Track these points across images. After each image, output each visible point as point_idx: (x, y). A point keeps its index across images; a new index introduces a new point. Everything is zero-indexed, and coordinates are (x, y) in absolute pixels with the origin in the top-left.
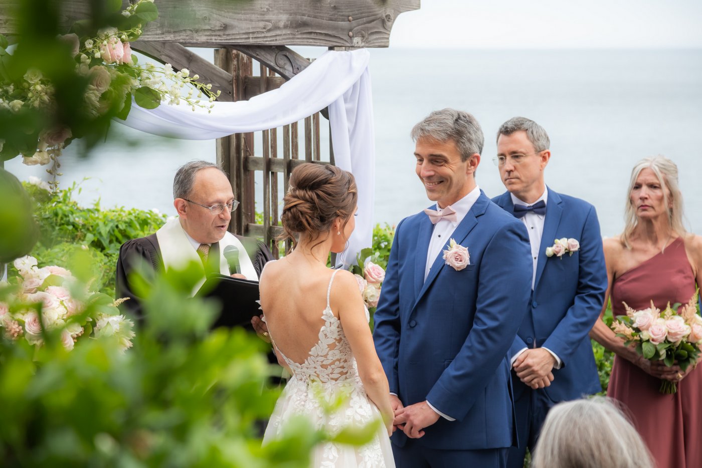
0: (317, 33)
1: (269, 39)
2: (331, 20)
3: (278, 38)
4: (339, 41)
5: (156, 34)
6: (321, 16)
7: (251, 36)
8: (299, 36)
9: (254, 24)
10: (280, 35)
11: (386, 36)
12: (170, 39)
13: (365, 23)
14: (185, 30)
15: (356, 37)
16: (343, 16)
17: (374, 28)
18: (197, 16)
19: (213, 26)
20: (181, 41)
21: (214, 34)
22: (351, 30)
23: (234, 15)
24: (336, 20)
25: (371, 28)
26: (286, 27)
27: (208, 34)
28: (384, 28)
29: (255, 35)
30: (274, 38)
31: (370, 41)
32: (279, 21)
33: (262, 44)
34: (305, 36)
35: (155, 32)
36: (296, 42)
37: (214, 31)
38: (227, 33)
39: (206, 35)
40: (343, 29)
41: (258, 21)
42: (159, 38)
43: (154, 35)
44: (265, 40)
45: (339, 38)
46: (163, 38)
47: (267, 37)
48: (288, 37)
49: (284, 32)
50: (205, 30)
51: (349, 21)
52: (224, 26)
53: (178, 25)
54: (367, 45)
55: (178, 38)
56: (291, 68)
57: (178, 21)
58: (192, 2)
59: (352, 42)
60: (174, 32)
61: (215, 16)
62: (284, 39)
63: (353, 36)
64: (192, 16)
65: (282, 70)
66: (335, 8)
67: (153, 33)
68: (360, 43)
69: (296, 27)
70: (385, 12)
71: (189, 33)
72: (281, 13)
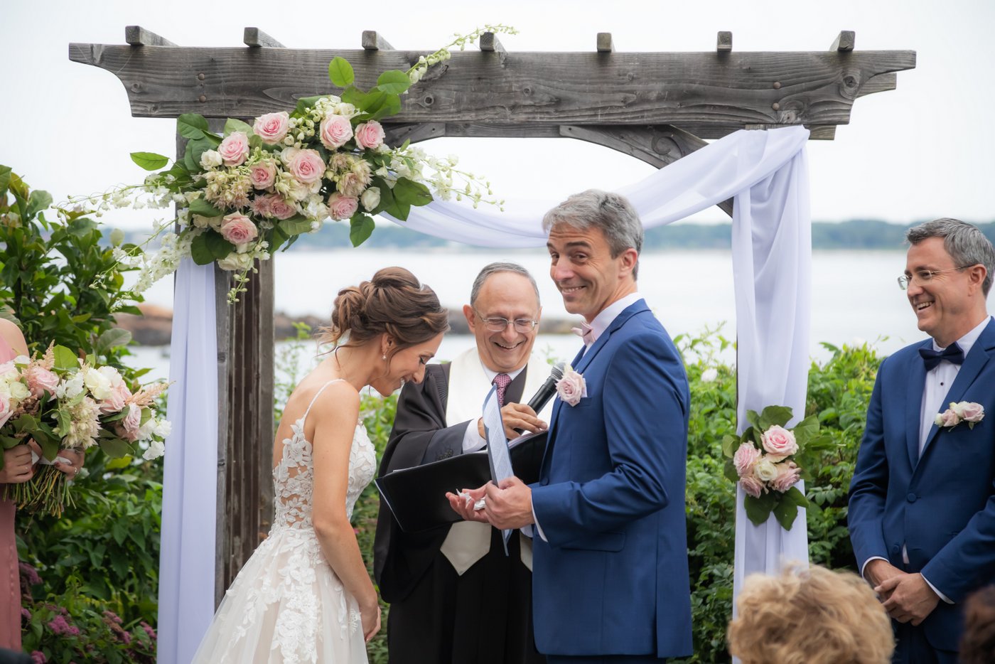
0: (714, 106)
1: (629, 116)
2: (742, 87)
3: (646, 114)
4: (749, 115)
5: (450, 113)
6: (723, 83)
7: (600, 112)
8: (684, 111)
9: (606, 97)
10: (651, 110)
11: (845, 108)
12: (470, 119)
13: (805, 90)
14: (493, 107)
15: (786, 110)
16: (763, 81)
17: (822, 96)
18: (513, 89)
19: (537, 101)
20: (487, 121)
21: (539, 111)
22: (777, 101)
23: (572, 85)
24: (750, 87)
25: (815, 97)
26: (660, 99)
27: (530, 111)
28: (840, 95)
29: (607, 112)
30: (639, 115)
31: (813, 115)
32: (650, 91)
33: (618, 122)
34: (693, 111)
35: (448, 110)
36: (676, 119)
37: (540, 107)
38: (561, 109)
39: (526, 113)
40: (762, 100)
41: (614, 92)
42: (453, 118)
43: (446, 113)
44: (623, 117)
45: (755, 112)
46: (459, 117)
47: (627, 113)
48: (662, 112)
49: (657, 106)
50: (525, 106)
51: (775, 87)
52: (556, 100)
53: (483, 101)
54: (806, 121)
55: (483, 117)
56: (678, 155)
57: (483, 95)
58: (507, 70)
59: (778, 118)
60: (477, 110)
61: (542, 87)
62: (656, 115)
63: (781, 109)
64: (507, 89)
65: (662, 158)
66: (749, 71)
67: (444, 111)
68: (793, 119)
69: (677, 100)
70: (844, 73)
71: (499, 110)
72: (653, 81)
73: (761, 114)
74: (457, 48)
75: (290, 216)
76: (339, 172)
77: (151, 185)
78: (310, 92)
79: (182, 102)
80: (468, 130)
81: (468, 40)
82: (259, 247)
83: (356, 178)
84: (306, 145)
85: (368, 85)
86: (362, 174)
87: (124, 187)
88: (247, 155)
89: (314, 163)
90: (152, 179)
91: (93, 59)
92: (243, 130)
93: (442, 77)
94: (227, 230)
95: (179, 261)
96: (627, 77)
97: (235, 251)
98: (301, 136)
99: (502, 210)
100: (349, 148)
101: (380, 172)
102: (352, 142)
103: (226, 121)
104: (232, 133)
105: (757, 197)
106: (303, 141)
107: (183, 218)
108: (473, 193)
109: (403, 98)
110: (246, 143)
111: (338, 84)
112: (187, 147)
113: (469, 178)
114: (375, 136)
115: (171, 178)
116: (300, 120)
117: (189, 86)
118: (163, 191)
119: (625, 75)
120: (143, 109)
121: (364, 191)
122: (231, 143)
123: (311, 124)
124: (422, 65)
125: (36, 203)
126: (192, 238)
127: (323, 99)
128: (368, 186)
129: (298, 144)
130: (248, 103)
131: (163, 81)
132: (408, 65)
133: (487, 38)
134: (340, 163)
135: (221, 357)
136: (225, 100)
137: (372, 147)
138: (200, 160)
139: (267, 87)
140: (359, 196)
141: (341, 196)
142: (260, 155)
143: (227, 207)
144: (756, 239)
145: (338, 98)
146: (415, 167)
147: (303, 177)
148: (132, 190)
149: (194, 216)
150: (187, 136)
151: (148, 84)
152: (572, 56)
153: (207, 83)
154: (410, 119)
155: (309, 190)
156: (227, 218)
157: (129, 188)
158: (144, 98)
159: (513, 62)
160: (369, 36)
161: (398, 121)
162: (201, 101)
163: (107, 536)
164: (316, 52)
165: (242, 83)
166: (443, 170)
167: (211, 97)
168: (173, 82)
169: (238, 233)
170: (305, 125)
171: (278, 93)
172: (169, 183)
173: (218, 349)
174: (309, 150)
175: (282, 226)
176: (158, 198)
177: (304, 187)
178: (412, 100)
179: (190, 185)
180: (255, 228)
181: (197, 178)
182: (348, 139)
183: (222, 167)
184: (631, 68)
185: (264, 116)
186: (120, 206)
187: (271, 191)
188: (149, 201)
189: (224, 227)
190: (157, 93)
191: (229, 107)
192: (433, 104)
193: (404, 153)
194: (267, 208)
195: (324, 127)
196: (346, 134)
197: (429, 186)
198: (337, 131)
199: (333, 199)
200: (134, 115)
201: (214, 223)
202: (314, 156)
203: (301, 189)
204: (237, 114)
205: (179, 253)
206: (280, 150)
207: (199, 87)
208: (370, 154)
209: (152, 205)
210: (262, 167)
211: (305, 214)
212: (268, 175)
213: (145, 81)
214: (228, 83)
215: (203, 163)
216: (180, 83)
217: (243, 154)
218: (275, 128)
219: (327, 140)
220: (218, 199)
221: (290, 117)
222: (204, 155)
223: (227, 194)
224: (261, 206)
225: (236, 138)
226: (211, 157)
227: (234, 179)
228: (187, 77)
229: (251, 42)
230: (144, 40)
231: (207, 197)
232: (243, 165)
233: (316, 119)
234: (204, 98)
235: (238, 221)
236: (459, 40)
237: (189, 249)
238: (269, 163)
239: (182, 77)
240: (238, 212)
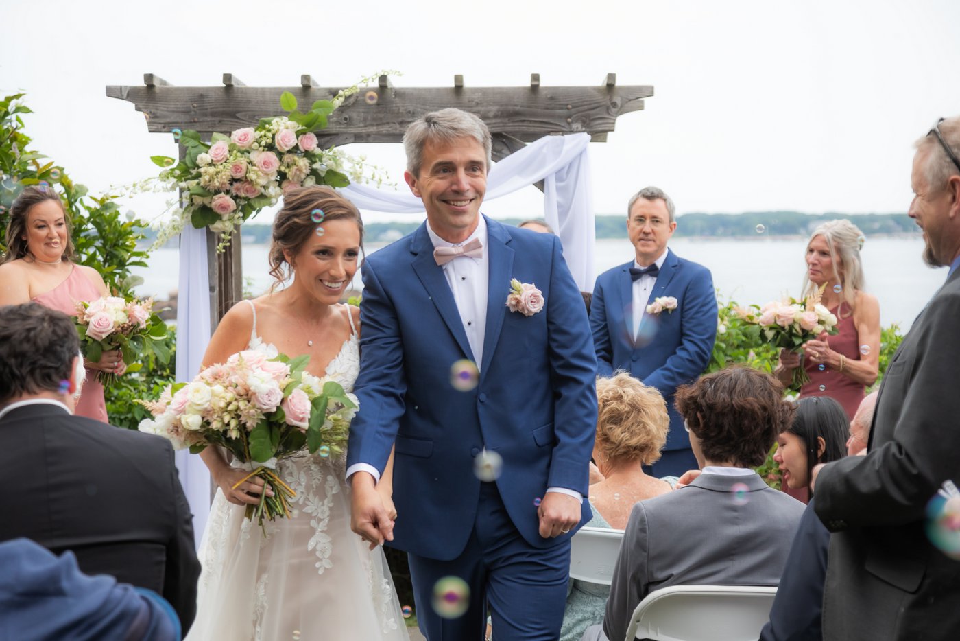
0: (531, 121)
2: (547, 109)
4: (555, 127)
5: (359, 127)
6: (535, 106)
8: (511, 124)
11: (612, 121)
12: (372, 131)
13: (587, 110)
14: (388, 123)
15: (575, 123)
16: (560, 105)
17: (598, 114)
18: (401, 111)
20: (384, 132)
22: (569, 117)
24: (552, 109)
25: (594, 115)
26: (495, 117)
28: (608, 114)
31: (592, 126)
32: (489, 112)
34: (516, 124)
35: (358, 125)
36: (506, 129)
40: (560, 117)
42: (360, 130)
45: (556, 125)
46: (364, 130)
48: (497, 125)
49: (494, 121)
51: (568, 109)
53: (381, 119)
54: (588, 130)
55: (381, 129)
56: (508, 152)
57: (381, 115)
58: (397, 99)
59: (571, 128)
60: (377, 125)
61: (419, 110)
62: (494, 127)
63: (572, 122)
64: (396, 111)
65: (498, 154)
66: (552, 98)
67: (356, 126)
68: (580, 128)
69: (507, 117)
70: (611, 99)
71: (391, 125)
72: (491, 105)
73: (559, 125)
74: (363, 85)
75: (256, 196)
76: (288, 166)
77: (164, 177)
78: (267, 115)
79: (182, 123)
80: (370, 139)
81: (371, 80)
82: (236, 216)
83: (300, 170)
84: (266, 149)
85: (305, 110)
86: (304, 167)
87: (147, 179)
88: (229, 156)
89: (272, 161)
90: (165, 173)
91: (122, 95)
92: (224, 140)
93: (354, 104)
94: (216, 205)
95: (184, 227)
96: (474, 103)
97: (221, 219)
98: (263, 143)
99: (396, 189)
100: (295, 150)
101: (315, 166)
102: (296, 147)
103: (212, 135)
104: (217, 142)
105: (559, 179)
106: (265, 147)
107: (186, 198)
108: (377, 178)
109: (329, 117)
110: (227, 149)
111: (287, 110)
112: (187, 152)
113: (374, 169)
114: (311, 143)
115: (178, 172)
116: (263, 133)
117: (186, 112)
118: (173, 180)
119: (473, 101)
120: (156, 127)
121: (305, 179)
122: (217, 149)
123: (270, 135)
124: (341, 96)
125: (77, 192)
126: (192, 211)
127: (277, 119)
128: (308, 175)
129: (261, 149)
130: (226, 122)
131: (169, 109)
132: (331, 96)
133: (383, 79)
134: (289, 160)
135: (212, 289)
136: (211, 121)
137: (310, 150)
138: (196, 159)
139: (238, 112)
140: (302, 182)
141: (290, 182)
142: (236, 156)
143: (215, 190)
144: (559, 206)
145: (287, 118)
146: (338, 162)
147: (265, 169)
148: (151, 180)
149: (193, 196)
150: (186, 145)
151: (159, 112)
152: (438, 90)
153: (200, 110)
154: (334, 131)
155: (269, 178)
156: (216, 197)
157: (150, 179)
158: (156, 120)
159: (400, 94)
160: (306, 78)
161: (326, 133)
162: (195, 122)
163: (129, 416)
164: (271, 89)
165: (221, 109)
166: (357, 164)
167: (201, 120)
168: (175, 110)
169: (223, 207)
170: (265, 136)
171: (245, 116)
172: (176, 175)
173: (210, 284)
174: (269, 152)
175: (252, 202)
176: (169, 186)
177: (265, 176)
178: (335, 119)
179: (190, 176)
180: (235, 204)
181: (194, 172)
182: (294, 145)
183: (211, 164)
184: (477, 97)
185: (238, 130)
186: (145, 191)
187: (244, 179)
188: (163, 188)
189: (213, 204)
190: (165, 117)
191: (213, 125)
192: (349, 121)
193: (331, 153)
194: (242, 191)
195: (278, 137)
196: (293, 141)
197: (347, 175)
198: (286, 140)
199: (284, 184)
200: (150, 132)
201: (206, 201)
202: (272, 156)
203: (264, 178)
204: (219, 130)
205: (183, 221)
206: (249, 153)
207: (193, 113)
208: (308, 154)
209: (166, 190)
210: (238, 163)
211: (266, 194)
212: (241, 169)
213: (157, 109)
214: (213, 110)
215: (198, 162)
216: (181, 110)
217: (225, 156)
218: (245, 138)
219: (280, 145)
220: (209, 185)
221: (256, 131)
222: (199, 157)
223: (215, 181)
224: (238, 189)
225: (220, 145)
226: (204, 158)
227: (219, 172)
228: (185, 106)
229: (228, 83)
230: (156, 83)
231: (202, 184)
232: (226, 162)
233: (273, 132)
234: (196, 120)
235: (222, 199)
236: (365, 80)
237: (190, 218)
238: (243, 161)
239: (181, 106)
240: (222, 194)
